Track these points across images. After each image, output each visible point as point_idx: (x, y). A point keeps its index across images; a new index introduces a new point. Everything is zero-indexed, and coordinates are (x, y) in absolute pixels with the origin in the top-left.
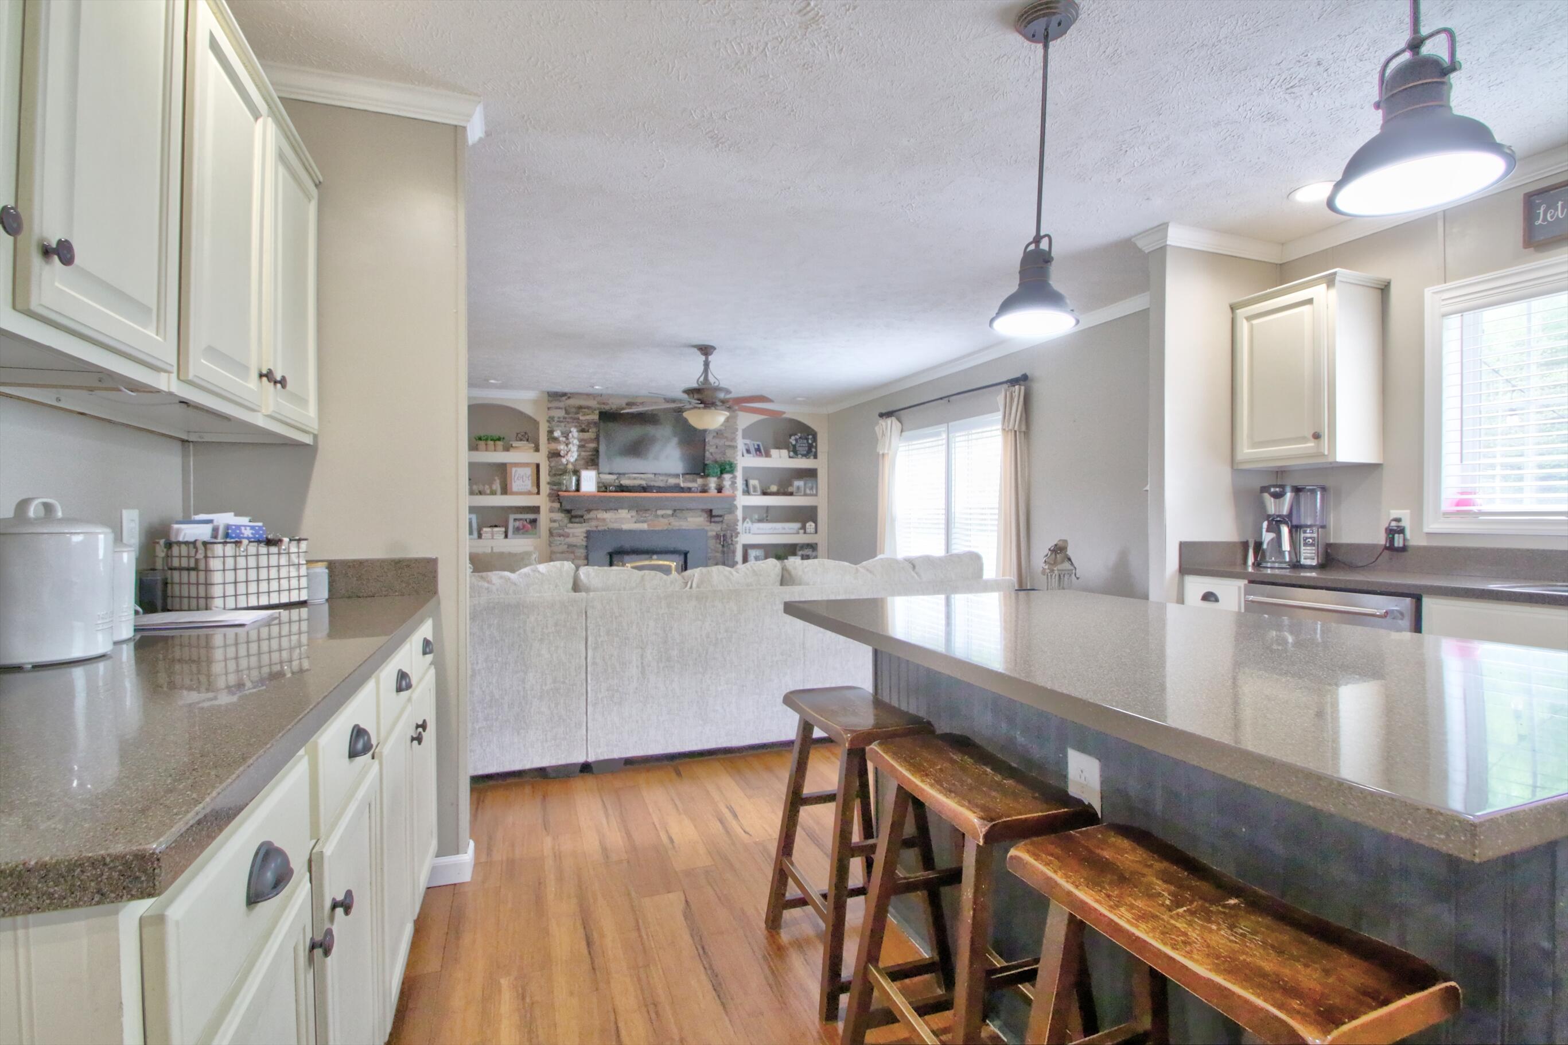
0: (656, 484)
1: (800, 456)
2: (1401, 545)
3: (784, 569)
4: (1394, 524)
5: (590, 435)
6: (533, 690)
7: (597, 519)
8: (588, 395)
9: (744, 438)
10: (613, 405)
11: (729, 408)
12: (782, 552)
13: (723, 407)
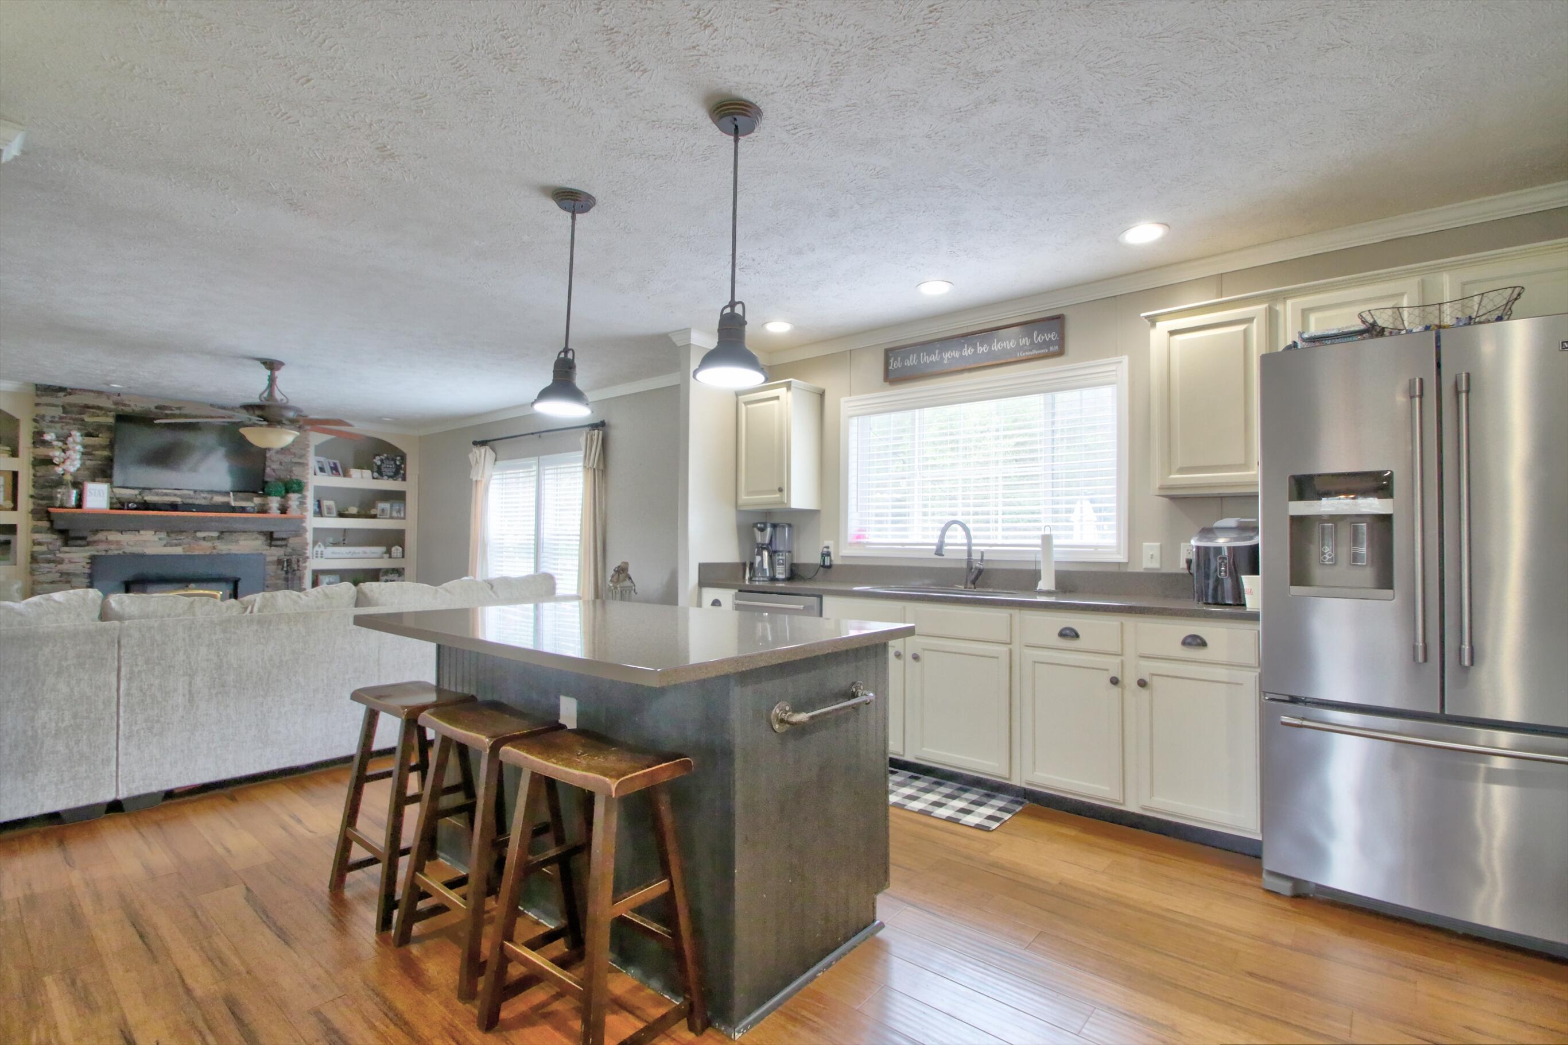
0: (197, 502)
1: (386, 477)
2: (828, 564)
3: (360, 593)
4: (825, 550)
5: (102, 440)
6: (45, 727)
7: (107, 541)
8: (99, 393)
9: (316, 454)
10: (136, 406)
11: (300, 428)
12: (358, 577)
13: (292, 427)
